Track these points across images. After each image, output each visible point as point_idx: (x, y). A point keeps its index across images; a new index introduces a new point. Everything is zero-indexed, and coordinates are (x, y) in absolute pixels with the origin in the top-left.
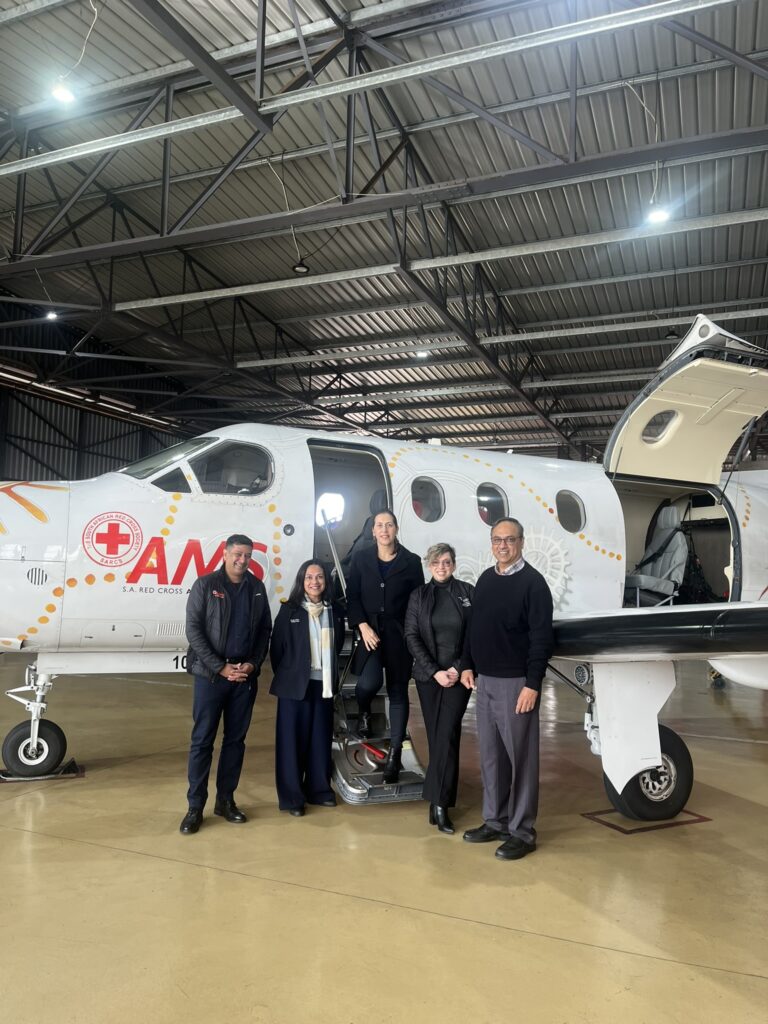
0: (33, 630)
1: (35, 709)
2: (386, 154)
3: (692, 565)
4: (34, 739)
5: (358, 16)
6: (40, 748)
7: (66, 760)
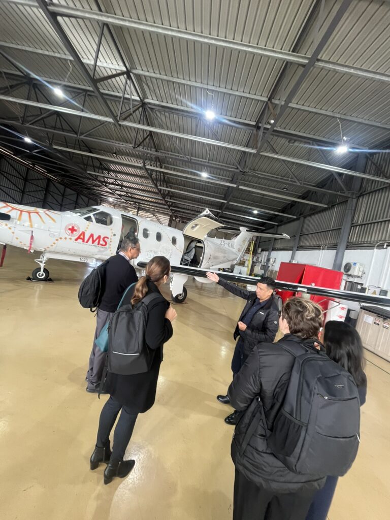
0: (48, 248)
1: (42, 266)
2: (146, 136)
3: (195, 255)
4: (42, 272)
5: (146, 100)
6: (43, 275)
7: (49, 278)
